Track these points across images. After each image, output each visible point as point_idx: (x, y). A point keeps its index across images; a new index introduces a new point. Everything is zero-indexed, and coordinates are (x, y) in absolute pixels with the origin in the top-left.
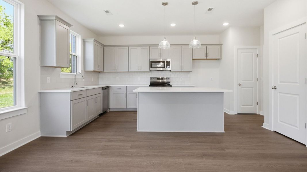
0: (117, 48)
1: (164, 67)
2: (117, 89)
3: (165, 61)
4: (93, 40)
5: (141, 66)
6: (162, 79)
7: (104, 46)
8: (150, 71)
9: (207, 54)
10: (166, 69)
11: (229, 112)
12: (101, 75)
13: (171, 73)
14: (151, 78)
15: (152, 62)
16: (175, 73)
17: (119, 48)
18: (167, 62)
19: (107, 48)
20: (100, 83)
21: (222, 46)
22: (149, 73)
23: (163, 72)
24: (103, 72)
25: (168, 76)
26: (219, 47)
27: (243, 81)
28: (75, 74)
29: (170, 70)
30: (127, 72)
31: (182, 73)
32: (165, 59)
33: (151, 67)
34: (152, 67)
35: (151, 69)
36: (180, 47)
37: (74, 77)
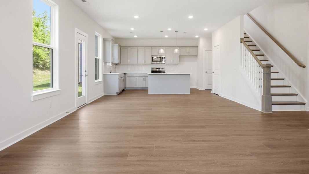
0: (130, 48)
1: (161, 61)
2: (131, 75)
4: (118, 45)
5: (146, 60)
6: (159, 69)
7: (121, 47)
8: (152, 63)
9: (188, 53)
10: (162, 62)
11: (200, 89)
12: (117, 66)
13: (165, 65)
14: (152, 68)
16: (168, 65)
17: (131, 48)
18: (163, 57)
19: (123, 48)
20: (117, 71)
21: (198, 48)
22: (151, 65)
23: (160, 64)
24: (120, 64)
25: (163, 67)
26: (196, 48)
27: (208, 70)
29: (165, 63)
30: (136, 64)
31: (172, 65)
32: (161, 56)
33: (152, 61)
35: (152, 62)
36: (171, 48)
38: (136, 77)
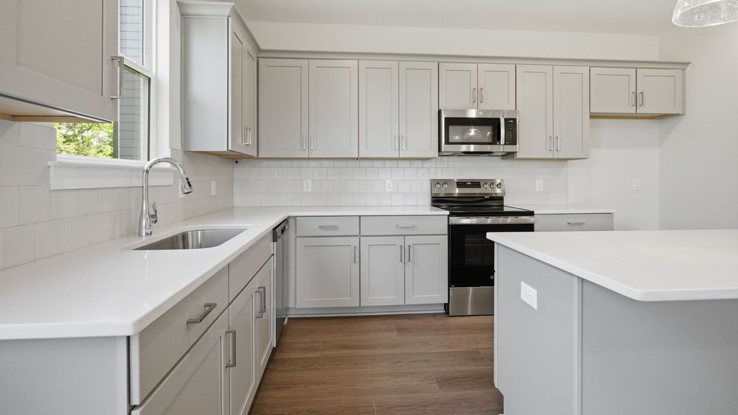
0: (314, 63)
2: (322, 227)
3: (499, 119)
4: (227, 11)
5: (406, 138)
6: (476, 184)
7: (260, 53)
8: (440, 154)
9: (637, 98)
12: (240, 172)
14: (435, 183)
15: (451, 122)
17: (322, 63)
18: (506, 121)
19: (271, 62)
21: (687, 71)
24: (258, 158)
26: (678, 73)
28: (147, 165)
30: (354, 159)
33: (447, 142)
34: (450, 141)
35: (446, 148)
36: (548, 69)
37: (137, 182)
38: (355, 242)
